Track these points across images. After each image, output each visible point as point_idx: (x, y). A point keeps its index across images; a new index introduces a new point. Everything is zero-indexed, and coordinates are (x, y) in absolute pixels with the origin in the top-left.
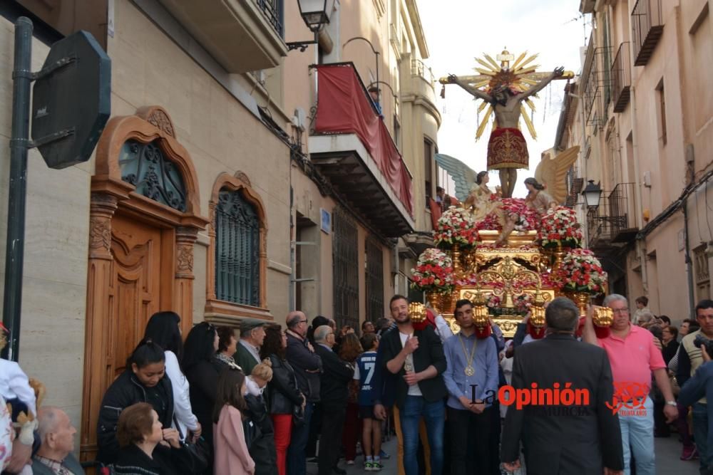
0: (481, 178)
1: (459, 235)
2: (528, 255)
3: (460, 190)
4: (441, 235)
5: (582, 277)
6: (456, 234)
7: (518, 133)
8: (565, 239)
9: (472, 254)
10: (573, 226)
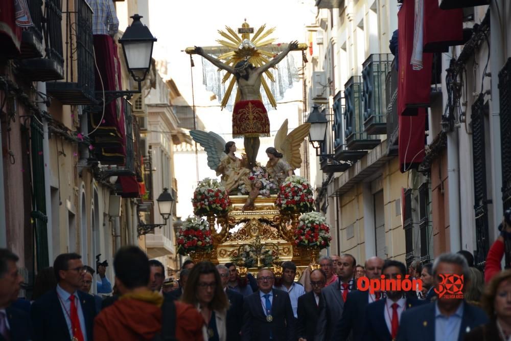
0: (230, 147)
1: (214, 203)
2: (271, 216)
3: (212, 159)
4: (199, 203)
5: (312, 234)
6: (212, 203)
8: (299, 204)
10: (306, 193)
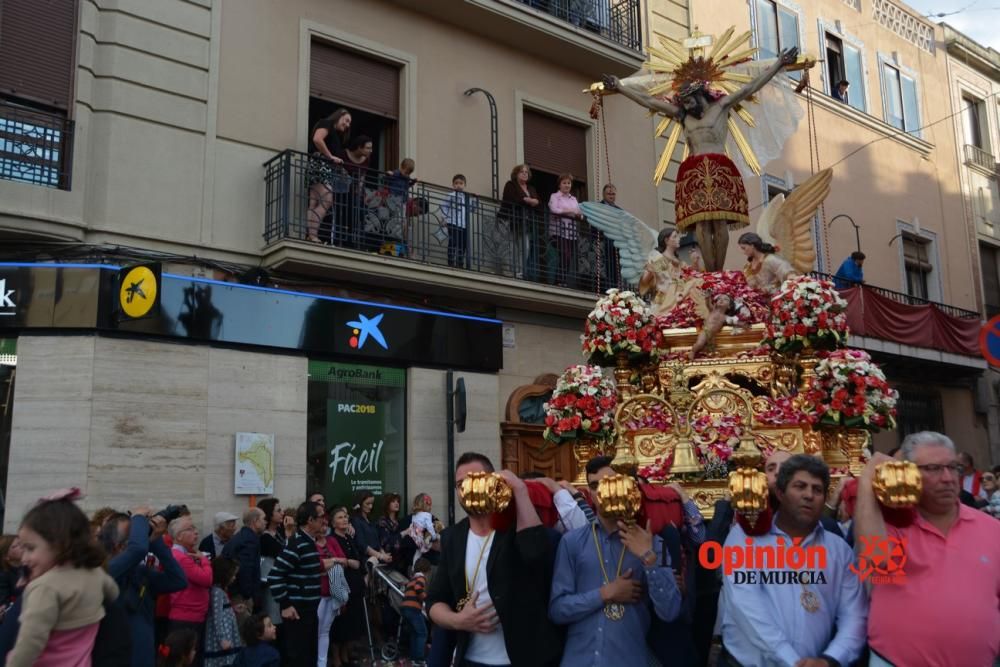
0: (665, 240)
2: (752, 368)
3: (631, 263)
4: (593, 341)
5: (851, 401)
7: (722, 162)
8: (815, 334)
9: (654, 371)
10: (828, 310)
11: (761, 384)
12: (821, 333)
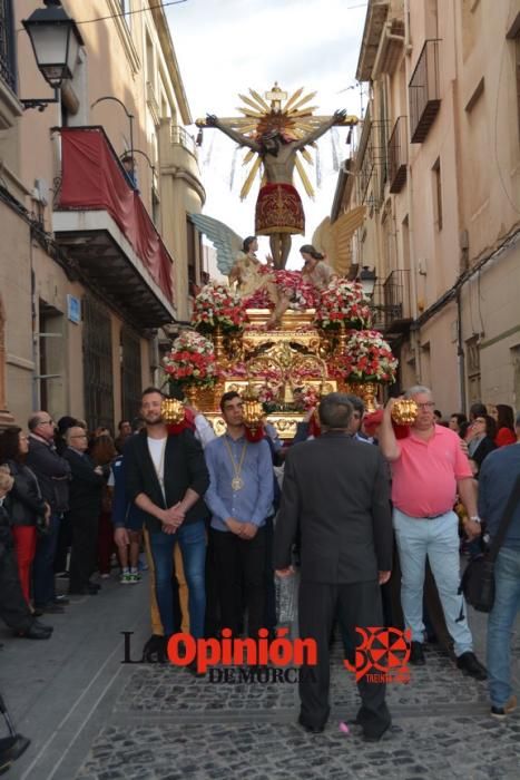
0: (248, 245)
1: (222, 314)
2: (305, 339)
3: (223, 260)
4: (200, 315)
6: (218, 314)
7: (291, 190)
8: (349, 319)
9: (238, 339)
10: (358, 303)
11: (311, 350)
12: (353, 319)
